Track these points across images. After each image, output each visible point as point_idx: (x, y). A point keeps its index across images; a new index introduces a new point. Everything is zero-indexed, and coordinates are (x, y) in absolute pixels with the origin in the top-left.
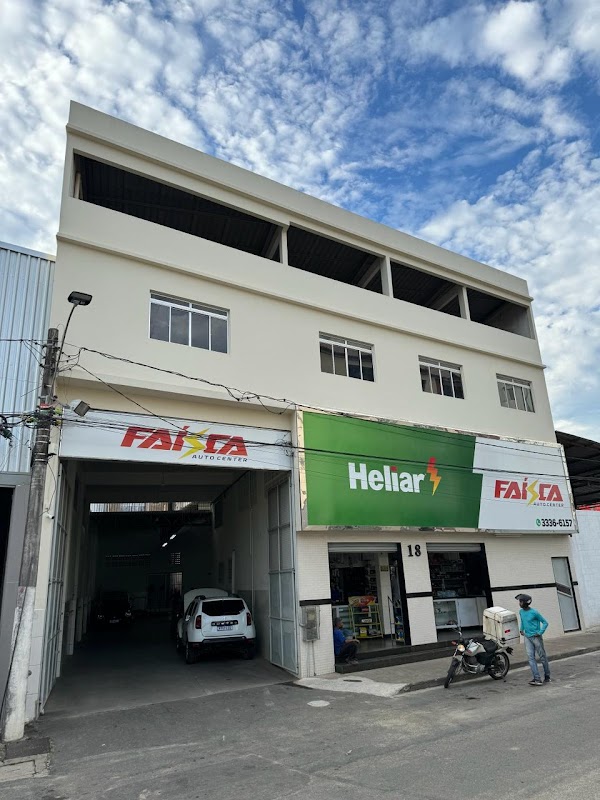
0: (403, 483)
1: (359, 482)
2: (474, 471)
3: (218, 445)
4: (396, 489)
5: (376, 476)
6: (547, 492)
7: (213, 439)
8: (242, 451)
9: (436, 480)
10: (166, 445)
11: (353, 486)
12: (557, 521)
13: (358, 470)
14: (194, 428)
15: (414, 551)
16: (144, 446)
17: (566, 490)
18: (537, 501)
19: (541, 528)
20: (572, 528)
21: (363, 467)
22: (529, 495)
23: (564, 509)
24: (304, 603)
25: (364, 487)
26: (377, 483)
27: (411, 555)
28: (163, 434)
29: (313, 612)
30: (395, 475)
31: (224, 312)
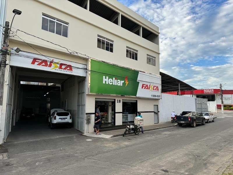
0: (118, 83)
1: (106, 82)
2: (137, 81)
3: (63, 67)
4: (116, 84)
5: (111, 80)
6: (155, 88)
7: (61, 65)
8: (71, 69)
9: (127, 83)
10: (46, 65)
11: (104, 82)
12: (157, 96)
13: (106, 78)
14: (56, 61)
15: (119, 101)
16: (39, 64)
17: (160, 88)
18: (152, 90)
19: (152, 97)
20: (160, 98)
21: (107, 77)
22: (150, 88)
23: (159, 93)
24: (87, 114)
25: (107, 83)
26: (111, 82)
27: (118, 102)
28: (45, 62)
29: (90, 116)
30: (116, 80)
31: (67, 23)
